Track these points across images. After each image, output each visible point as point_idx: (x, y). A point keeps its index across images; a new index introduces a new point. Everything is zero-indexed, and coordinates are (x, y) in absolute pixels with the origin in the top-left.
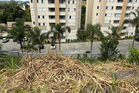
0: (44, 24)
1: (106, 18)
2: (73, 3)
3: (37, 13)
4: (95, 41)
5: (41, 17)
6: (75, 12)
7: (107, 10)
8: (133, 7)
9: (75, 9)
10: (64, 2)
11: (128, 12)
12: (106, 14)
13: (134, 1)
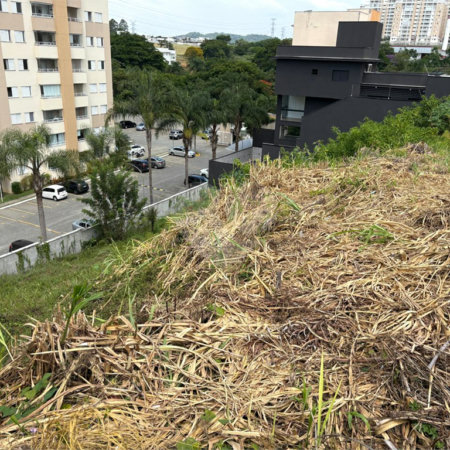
7: (7, 73)
8: (89, 62)
11: (79, 78)
12: (9, 90)
13: (86, 41)
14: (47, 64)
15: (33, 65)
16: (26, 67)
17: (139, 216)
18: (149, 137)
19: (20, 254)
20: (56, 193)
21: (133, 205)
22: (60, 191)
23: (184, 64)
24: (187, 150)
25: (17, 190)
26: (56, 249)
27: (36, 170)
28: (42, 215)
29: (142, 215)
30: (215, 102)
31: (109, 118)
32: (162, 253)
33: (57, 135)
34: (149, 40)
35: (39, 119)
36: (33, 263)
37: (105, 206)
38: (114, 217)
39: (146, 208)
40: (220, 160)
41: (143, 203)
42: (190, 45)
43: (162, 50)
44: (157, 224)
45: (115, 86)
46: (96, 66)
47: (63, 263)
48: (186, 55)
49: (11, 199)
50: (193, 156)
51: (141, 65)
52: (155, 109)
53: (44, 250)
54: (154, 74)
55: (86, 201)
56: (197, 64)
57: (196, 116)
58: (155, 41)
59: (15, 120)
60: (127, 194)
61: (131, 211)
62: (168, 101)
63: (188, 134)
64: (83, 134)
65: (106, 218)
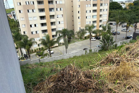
0: (36, 32)
1: (87, 20)
2: (61, 10)
3: (29, 23)
4: (82, 40)
5: (33, 26)
6: (63, 18)
7: (87, 14)
9: (62, 15)
10: (52, 10)
11: (101, 13)
12: (86, 17)
13: (104, 5)
14: (95, 11)
15: (92, 11)
16: (90, 12)
17: (112, 45)
18: (117, 26)
19: (86, 51)
20: (93, 39)
21: (112, 42)
22: (94, 39)
23: (128, 8)
24: (127, 30)
25: (86, 38)
26: (93, 51)
27: (91, 34)
28: (91, 43)
29: (113, 45)
30: (137, 17)
31: (107, 22)
32: (122, 52)
33: (95, 26)
34: (118, 3)
35: (92, 23)
36: (88, 53)
37: (105, 42)
38: (107, 45)
39: (114, 44)
40: (137, 33)
41: (114, 42)
42: (130, 3)
43: (122, 5)
44: (117, 48)
45: (109, 15)
46: (105, 10)
47: (94, 54)
48: (128, 5)
49: (84, 40)
50: (128, 31)
51: (116, 9)
52: (119, 19)
53: (90, 51)
54: (120, 11)
55: (101, 41)
56: (131, 7)
57: (131, 21)
58: (120, 3)
59: (87, 23)
60: (110, 40)
61: (111, 44)
62: (123, 17)
63: (128, 26)
64: (100, 26)
65: (105, 45)
